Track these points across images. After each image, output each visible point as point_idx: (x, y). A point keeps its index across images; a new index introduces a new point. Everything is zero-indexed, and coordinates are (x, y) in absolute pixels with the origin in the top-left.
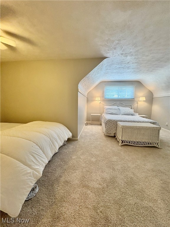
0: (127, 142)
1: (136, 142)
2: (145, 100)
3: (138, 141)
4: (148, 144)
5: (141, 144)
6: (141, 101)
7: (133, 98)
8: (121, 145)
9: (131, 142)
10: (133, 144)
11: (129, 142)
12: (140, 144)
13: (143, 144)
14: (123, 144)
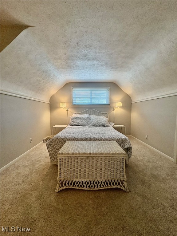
0: (70, 183)
1: (85, 183)
2: (122, 106)
3: (88, 180)
4: (107, 184)
5: (95, 186)
6: (117, 107)
7: (108, 103)
8: (60, 189)
9: (77, 183)
10: (81, 186)
11: (73, 183)
12: (93, 186)
13: (97, 186)
14: (62, 188)
